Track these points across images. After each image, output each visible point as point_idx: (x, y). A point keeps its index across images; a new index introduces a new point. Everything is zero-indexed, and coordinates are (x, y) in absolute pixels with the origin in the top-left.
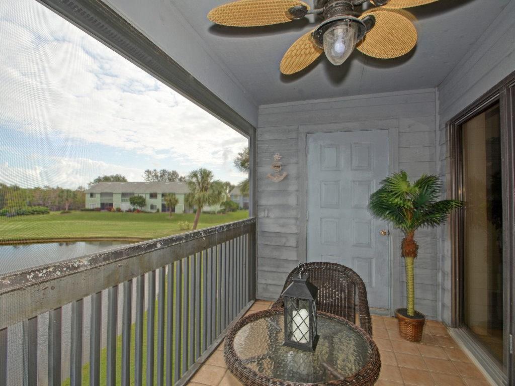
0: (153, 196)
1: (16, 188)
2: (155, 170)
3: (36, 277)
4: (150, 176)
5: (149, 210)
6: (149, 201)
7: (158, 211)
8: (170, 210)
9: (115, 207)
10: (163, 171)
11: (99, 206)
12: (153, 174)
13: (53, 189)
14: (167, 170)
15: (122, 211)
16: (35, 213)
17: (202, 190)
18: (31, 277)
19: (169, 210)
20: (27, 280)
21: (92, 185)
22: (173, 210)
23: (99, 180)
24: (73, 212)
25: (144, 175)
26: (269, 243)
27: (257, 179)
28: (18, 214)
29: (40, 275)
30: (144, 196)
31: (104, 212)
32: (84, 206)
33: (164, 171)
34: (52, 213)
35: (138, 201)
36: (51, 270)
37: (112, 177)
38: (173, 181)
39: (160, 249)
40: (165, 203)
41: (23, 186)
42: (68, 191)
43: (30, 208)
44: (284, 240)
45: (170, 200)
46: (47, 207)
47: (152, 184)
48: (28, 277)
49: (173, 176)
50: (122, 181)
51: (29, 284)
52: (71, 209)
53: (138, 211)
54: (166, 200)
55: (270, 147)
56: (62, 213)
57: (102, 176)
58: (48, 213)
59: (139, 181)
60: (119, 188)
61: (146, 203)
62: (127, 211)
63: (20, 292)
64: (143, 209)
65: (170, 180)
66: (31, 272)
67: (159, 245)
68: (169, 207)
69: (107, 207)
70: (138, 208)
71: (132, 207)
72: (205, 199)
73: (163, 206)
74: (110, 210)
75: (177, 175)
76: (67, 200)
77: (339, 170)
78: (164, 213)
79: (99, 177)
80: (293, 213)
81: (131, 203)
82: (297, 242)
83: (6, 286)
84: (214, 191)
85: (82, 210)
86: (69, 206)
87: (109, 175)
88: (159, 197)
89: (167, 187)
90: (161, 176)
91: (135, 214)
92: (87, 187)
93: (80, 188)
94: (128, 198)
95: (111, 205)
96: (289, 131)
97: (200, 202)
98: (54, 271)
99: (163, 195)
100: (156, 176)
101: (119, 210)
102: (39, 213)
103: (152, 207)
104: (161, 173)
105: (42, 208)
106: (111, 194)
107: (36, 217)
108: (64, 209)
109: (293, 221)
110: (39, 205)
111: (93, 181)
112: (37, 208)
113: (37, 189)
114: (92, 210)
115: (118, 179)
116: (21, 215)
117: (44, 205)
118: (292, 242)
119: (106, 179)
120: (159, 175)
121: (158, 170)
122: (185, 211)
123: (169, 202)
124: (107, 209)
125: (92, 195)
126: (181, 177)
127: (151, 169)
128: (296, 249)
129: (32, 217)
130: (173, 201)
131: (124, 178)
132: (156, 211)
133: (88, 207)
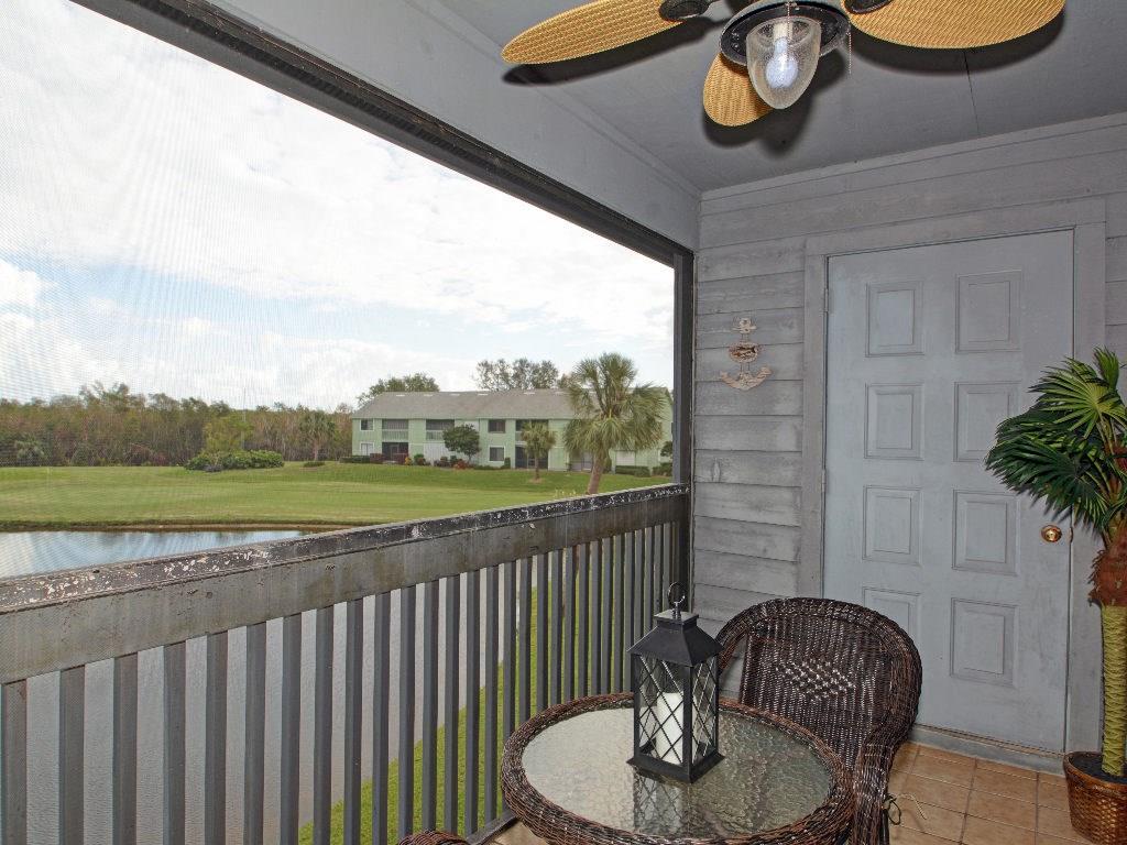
0: (496, 425)
1: (222, 410)
2: (501, 362)
3: (178, 571)
4: (490, 375)
5: (485, 461)
6: (489, 440)
7: (507, 465)
8: (536, 463)
9: (412, 453)
10: (521, 362)
11: (379, 451)
12: (498, 372)
13: (290, 410)
14: (529, 361)
15: (429, 464)
16: (258, 465)
17: (606, 414)
18: (171, 569)
19: (532, 464)
20: (165, 575)
21: (366, 400)
22: (544, 464)
23: (378, 389)
24: (328, 464)
25: (477, 375)
26: (722, 549)
27: (696, 383)
28: (226, 467)
29: (186, 568)
30: (476, 426)
31: (390, 466)
32: (350, 451)
33: (523, 362)
34: (288, 464)
35: (463, 440)
36: (203, 560)
37: (408, 381)
38: (545, 387)
39: (417, 541)
40: (524, 444)
41: (235, 405)
42: (319, 415)
43: (247, 455)
44: (761, 543)
45: (536, 440)
46: (279, 452)
47: (494, 396)
48: (166, 569)
49: (542, 375)
50: (428, 390)
51: (167, 581)
52: (325, 458)
53: (463, 465)
54: (526, 439)
55: (728, 299)
56: (305, 466)
57: (386, 379)
58: (282, 465)
59: (464, 390)
60: (422, 407)
61: (480, 446)
62: (438, 464)
63: (153, 593)
64: (474, 458)
65: (537, 386)
66: (171, 561)
67: (415, 533)
68: (532, 456)
69: (395, 452)
70: (462, 456)
71: (449, 454)
72: (613, 437)
73: (519, 450)
74: (401, 461)
75: (555, 372)
76: (316, 436)
77: (921, 354)
78: (522, 470)
79: (380, 381)
80: (787, 474)
81: (447, 445)
82: (798, 550)
83: (132, 581)
84: (635, 415)
85: (347, 461)
86: (321, 451)
87: (399, 376)
88: (511, 427)
89: (530, 405)
90: (516, 376)
91: (455, 471)
92: (355, 406)
93: (343, 407)
94: (439, 432)
95: (404, 447)
96: (780, 254)
97: (602, 444)
98: (210, 565)
99: (520, 424)
100: (505, 376)
101: (420, 460)
102: (264, 464)
103: (495, 453)
104: (515, 368)
105: (268, 454)
106: (404, 422)
107: (258, 472)
108: (311, 457)
109: (787, 495)
110: (265, 447)
111: (367, 392)
112: (258, 454)
113: (262, 410)
114: (365, 460)
115: (421, 385)
116: (231, 469)
117: (274, 449)
118: (784, 549)
119: (395, 386)
120: (511, 371)
121: (510, 360)
122: (571, 466)
123: (532, 444)
124: (396, 458)
125: (365, 424)
126: (564, 379)
127: (493, 360)
128: (793, 568)
129: (250, 472)
130: (542, 440)
131: (431, 382)
132: (502, 463)
133: (359, 450)
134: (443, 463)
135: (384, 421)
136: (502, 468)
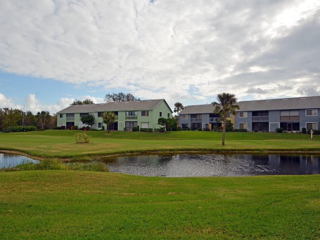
5: (97, 128)
6: (98, 120)
7: (104, 129)
9: (75, 125)
11: (65, 125)
15: (79, 129)
22: (116, 128)
32: (57, 124)
53: (87, 129)
64: (93, 126)
76: (43, 120)
81: (82, 122)
85: (55, 129)
95: (73, 123)
103: (99, 125)
114: (61, 128)
125: (61, 116)
132: (101, 128)
133: (59, 125)
134: (83, 129)
135: (67, 114)
136: (101, 130)
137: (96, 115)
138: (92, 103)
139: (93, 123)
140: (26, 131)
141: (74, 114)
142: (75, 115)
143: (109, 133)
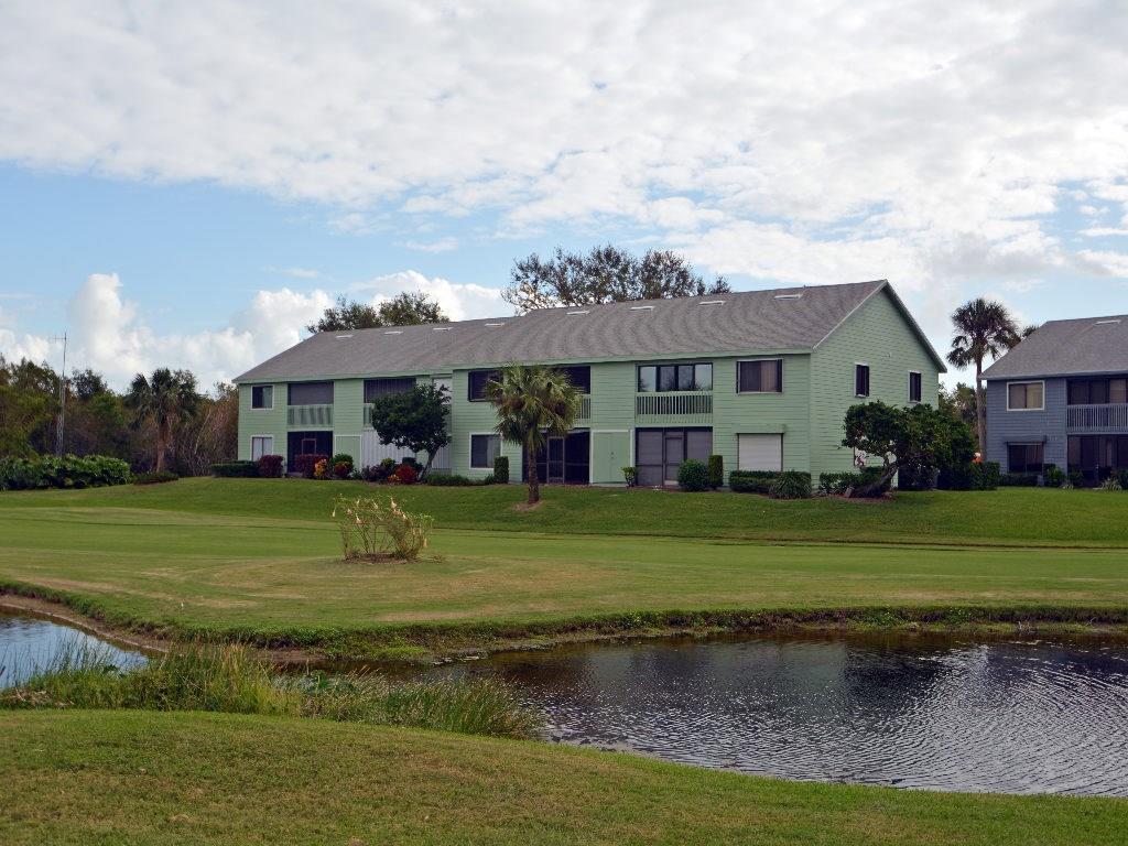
0: (483, 384)
6: (468, 418)
9: (337, 452)
11: (283, 450)
15: (358, 476)
16: (67, 482)
24: (187, 480)
30: (446, 387)
32: (234, 451)
53: (408, 476)
62: (373, 476)
64: (439, 459)
81: (378, 430)
85: (228, 474)
101: (348, 468)
106: (326, 387)
112: (77, 461)
114: (261, 470)
125: (259, 394)
132: (490, 471)
133: (249, 451)
134: (383, 473)
135: (291, 385)
136: (489, 481)
137: (456, 391)
138: (432, 316)
139: (442, 441)
140: (78, 486)
141: (329, 384)
142: (338, 389)
143: (536, 499)
